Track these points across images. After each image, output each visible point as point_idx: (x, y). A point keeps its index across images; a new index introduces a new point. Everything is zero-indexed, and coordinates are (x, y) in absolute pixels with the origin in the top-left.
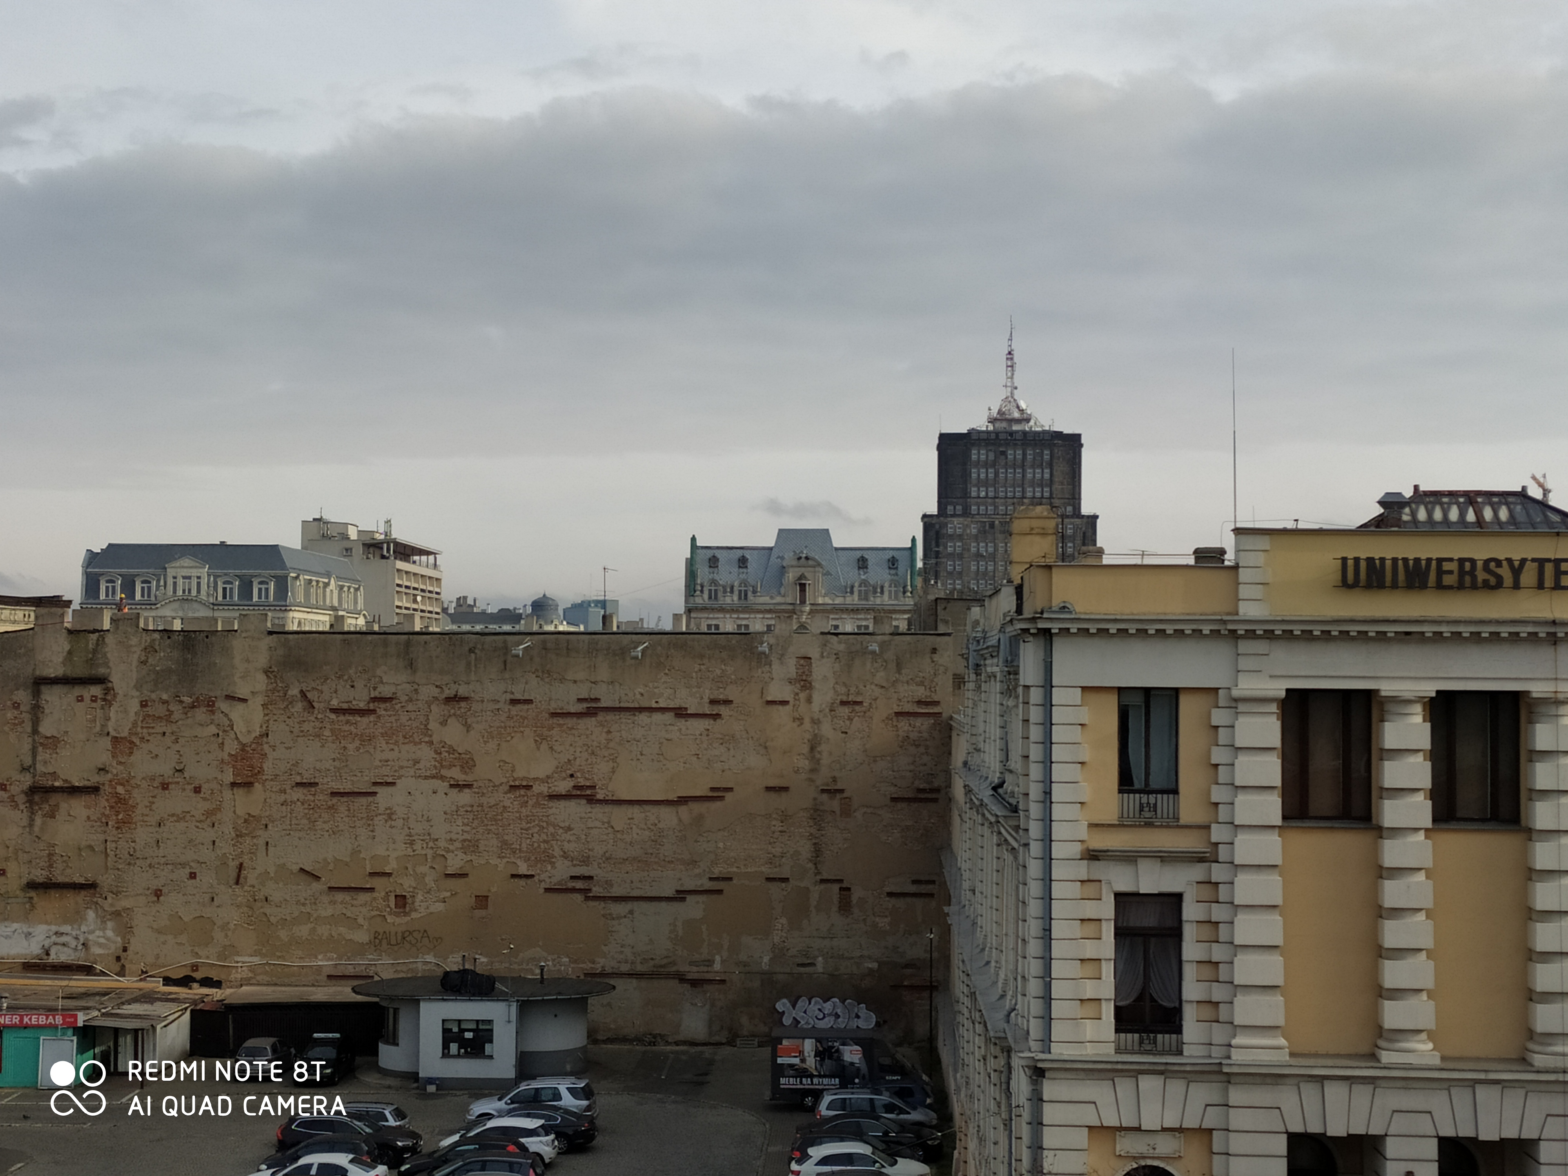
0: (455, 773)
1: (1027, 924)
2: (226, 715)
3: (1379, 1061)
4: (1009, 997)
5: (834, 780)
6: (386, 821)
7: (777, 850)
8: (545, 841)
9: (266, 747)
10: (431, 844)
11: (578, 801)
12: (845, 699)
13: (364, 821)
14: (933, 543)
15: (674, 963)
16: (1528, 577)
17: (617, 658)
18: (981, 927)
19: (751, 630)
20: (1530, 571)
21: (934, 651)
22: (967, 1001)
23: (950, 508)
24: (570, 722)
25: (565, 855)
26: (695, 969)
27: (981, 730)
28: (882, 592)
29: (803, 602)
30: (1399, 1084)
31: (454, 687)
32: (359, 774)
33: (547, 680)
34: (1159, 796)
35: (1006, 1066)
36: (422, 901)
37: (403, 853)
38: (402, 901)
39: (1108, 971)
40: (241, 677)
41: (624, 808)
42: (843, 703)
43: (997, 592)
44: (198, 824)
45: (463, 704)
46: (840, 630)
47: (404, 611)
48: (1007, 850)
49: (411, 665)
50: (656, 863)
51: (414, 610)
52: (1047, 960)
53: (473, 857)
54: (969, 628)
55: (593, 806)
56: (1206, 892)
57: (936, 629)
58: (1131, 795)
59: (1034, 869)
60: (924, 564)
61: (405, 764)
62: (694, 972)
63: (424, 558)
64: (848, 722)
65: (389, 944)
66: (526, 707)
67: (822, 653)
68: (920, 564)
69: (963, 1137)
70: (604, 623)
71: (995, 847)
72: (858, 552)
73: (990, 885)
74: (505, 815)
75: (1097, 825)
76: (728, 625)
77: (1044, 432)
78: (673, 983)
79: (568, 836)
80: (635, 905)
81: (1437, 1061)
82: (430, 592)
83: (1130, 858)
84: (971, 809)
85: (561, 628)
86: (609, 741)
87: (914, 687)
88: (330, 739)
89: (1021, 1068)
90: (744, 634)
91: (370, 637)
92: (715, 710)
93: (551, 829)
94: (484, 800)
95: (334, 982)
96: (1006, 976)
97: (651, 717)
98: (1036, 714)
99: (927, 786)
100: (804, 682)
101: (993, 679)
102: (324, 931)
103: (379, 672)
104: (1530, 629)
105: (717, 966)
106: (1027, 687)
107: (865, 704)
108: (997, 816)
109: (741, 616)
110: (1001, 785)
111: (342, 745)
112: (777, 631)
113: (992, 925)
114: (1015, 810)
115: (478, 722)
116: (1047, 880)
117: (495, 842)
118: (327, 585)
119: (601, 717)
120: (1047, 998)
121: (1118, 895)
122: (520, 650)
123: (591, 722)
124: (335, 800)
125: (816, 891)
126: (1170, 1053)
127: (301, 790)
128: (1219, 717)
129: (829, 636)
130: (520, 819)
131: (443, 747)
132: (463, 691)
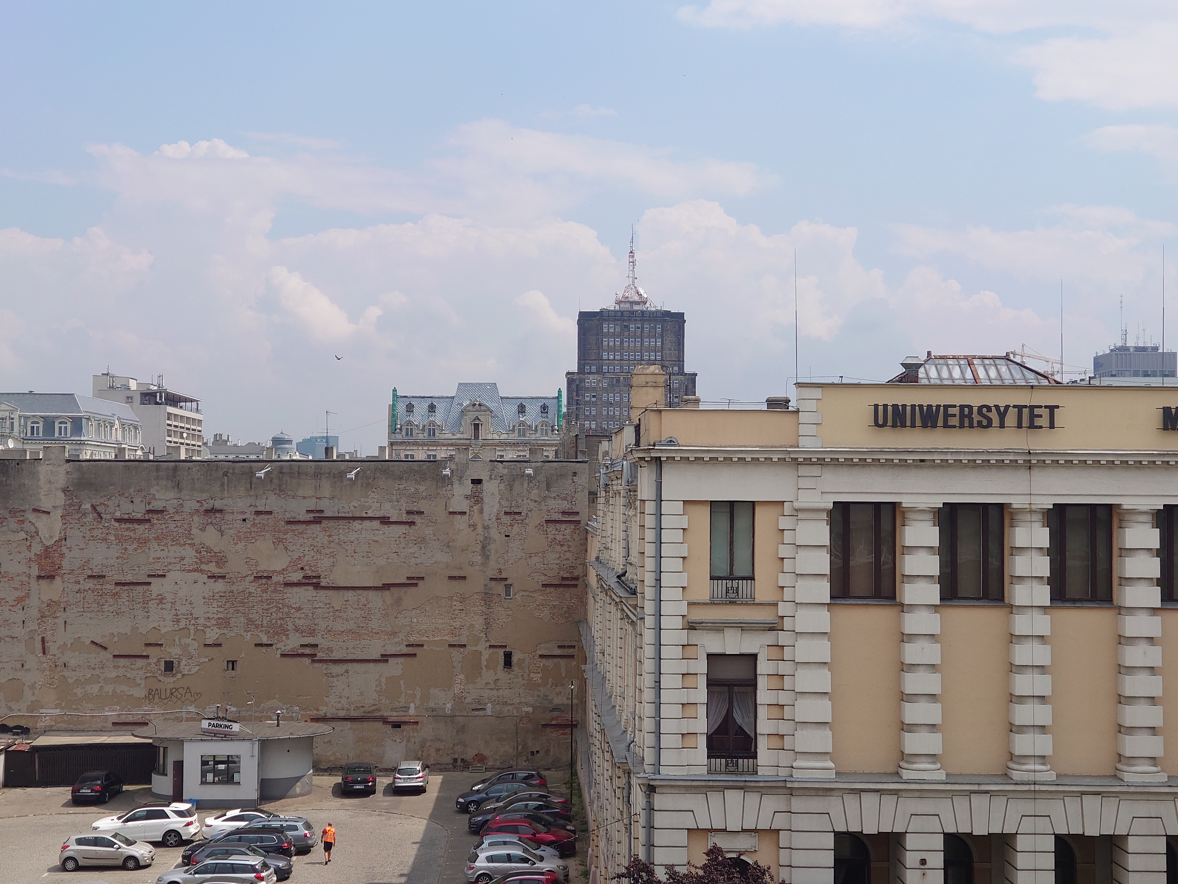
0: (212, 568)
1: (642, 678)
2: (33, 524)
3: (901, 778)
4: (629, 733)
5: (500, 571)
6: (158, 604)
7: (457, 624)
8: (280, 619)
9: (64, 548)
10: (193, 622)
11: (307, 588)
12: (508, 510)
13: (141, 604)
14: (575, 393)
15: (379, 710)
16: (1011, 419)
17: (336, 480)
18: (609, 680)
19: (438, 458)
20: (1012, 414)
21: (575, 474)
22: (599, 736)
23: (587, 367)
24: (301, 528)
25: (297, 629)
26: (395, 714)
27: (609, 534)
28: (536, 430)
29: (476, 437)
30: (917, 794)
31: (211, 502)
32: (137, 569)
33: (283, 496)
34: (740, 581)
35: (627, 784)
36: (186, 665)
37: (172, 628)
38: (169, 666)
39: (702, 711)
40: (45, 495)
41: (341, 592)
42: (506, 513)
43: (621, 429)
44: (11, 608)
45: (218, 515)
46: (506, 458)
47: (173, 445)
48: (628, 622)
49: (178, 486)
50: (365, 634)
51: (182, 444)
52: (658, 705)
53: (225, 631)
54: (600, 457)
55: (318, 591)
56: (774, 653)
57: (576, 458)
58: (720, 581)
59: (649, 636)
60: (568, 409)
61: (173, 561)
62: (394, 717)
63: (188, 404)
64: (510, 528)
65: (160, 698)
66: (267, 517)
67: (491, 476)
68: (564, 410)
69: (595, 838)
70: (326, 454)
71: (619, 620)
72: (519, 400)
73: (615, 648)
74: (250, 599)
75: (694, 604)
76: (420, 455)
77: (657, 311)
78: (379, 725)
79: (298, 615)
80: (350, 666)
81: (944, 778)
82: (193, 430)
83: (718, 627)
84: (601, 592)
85: (294, 458)
86: (330, 542)
87: (560, 502)
88: (114, 542)
89: (638, 785)
90: (432, 461)
91: (145, 464)
92: (411, 518)
93: (286, 610)
94: (234, 588)
95: (117, 727)
96: (627, 716)
97: (362, 524)
98: (650, 521)
99: (568, 575)
100: (476, 498)
101: (618, 495)
102: (109, 689)
103: (152, 491)
104: (1012, 458)
105: (412, 712)
106: (644, 501)
107: (522, 514)
108: (621, 597)
109: (430, 448)
110: (624, 574)
111: (124, 547)
112: (456, 459)
113: (617, 678)
114: (634, 593)
115: (229, 529)
116: (658, 645)
117: (242, 619)
118: (112, 425)
119: (325, 523)
120: (658, 734)
121: (709, 655)
122: (261, 474)
123: (316, 528)
124: (118, 588)
125: (486, 654)
126: (748, 773)
127: (91, 580)
128: (784, 523)
129: (496, 463)
130: (262, 602)
131: (202, 547)
132: (218, 504)
